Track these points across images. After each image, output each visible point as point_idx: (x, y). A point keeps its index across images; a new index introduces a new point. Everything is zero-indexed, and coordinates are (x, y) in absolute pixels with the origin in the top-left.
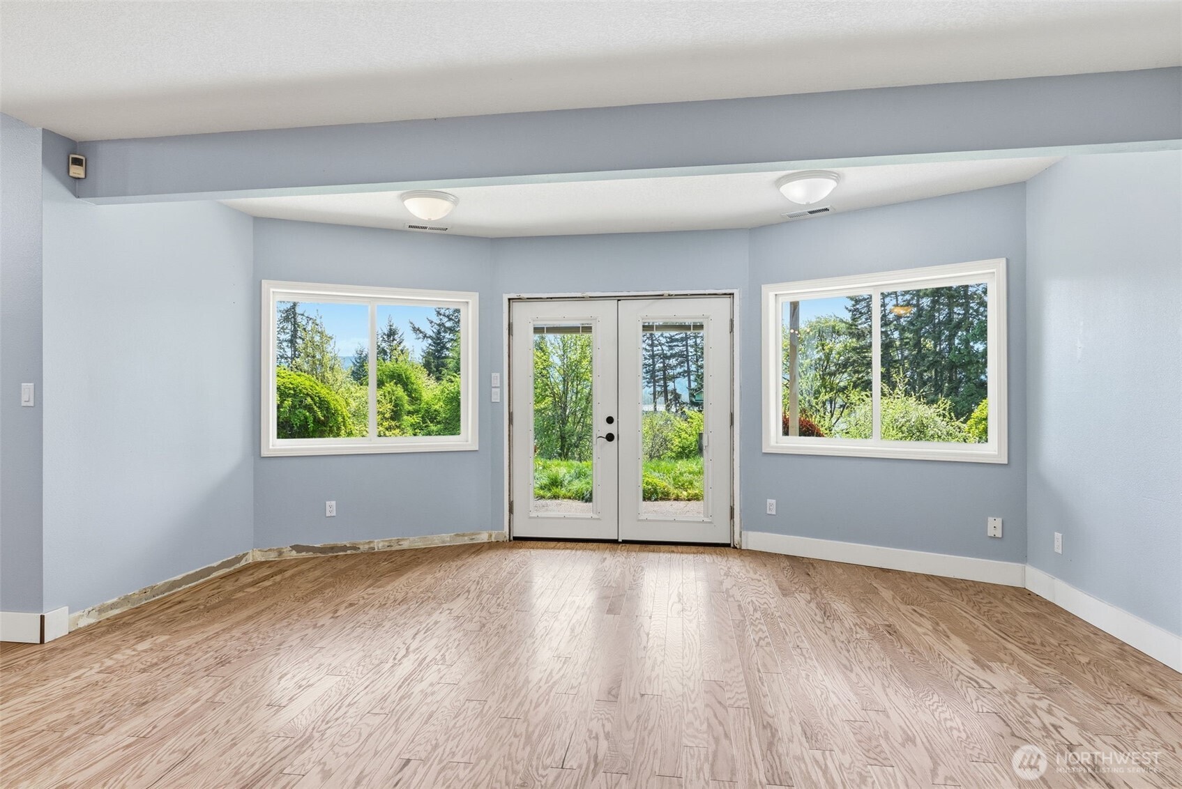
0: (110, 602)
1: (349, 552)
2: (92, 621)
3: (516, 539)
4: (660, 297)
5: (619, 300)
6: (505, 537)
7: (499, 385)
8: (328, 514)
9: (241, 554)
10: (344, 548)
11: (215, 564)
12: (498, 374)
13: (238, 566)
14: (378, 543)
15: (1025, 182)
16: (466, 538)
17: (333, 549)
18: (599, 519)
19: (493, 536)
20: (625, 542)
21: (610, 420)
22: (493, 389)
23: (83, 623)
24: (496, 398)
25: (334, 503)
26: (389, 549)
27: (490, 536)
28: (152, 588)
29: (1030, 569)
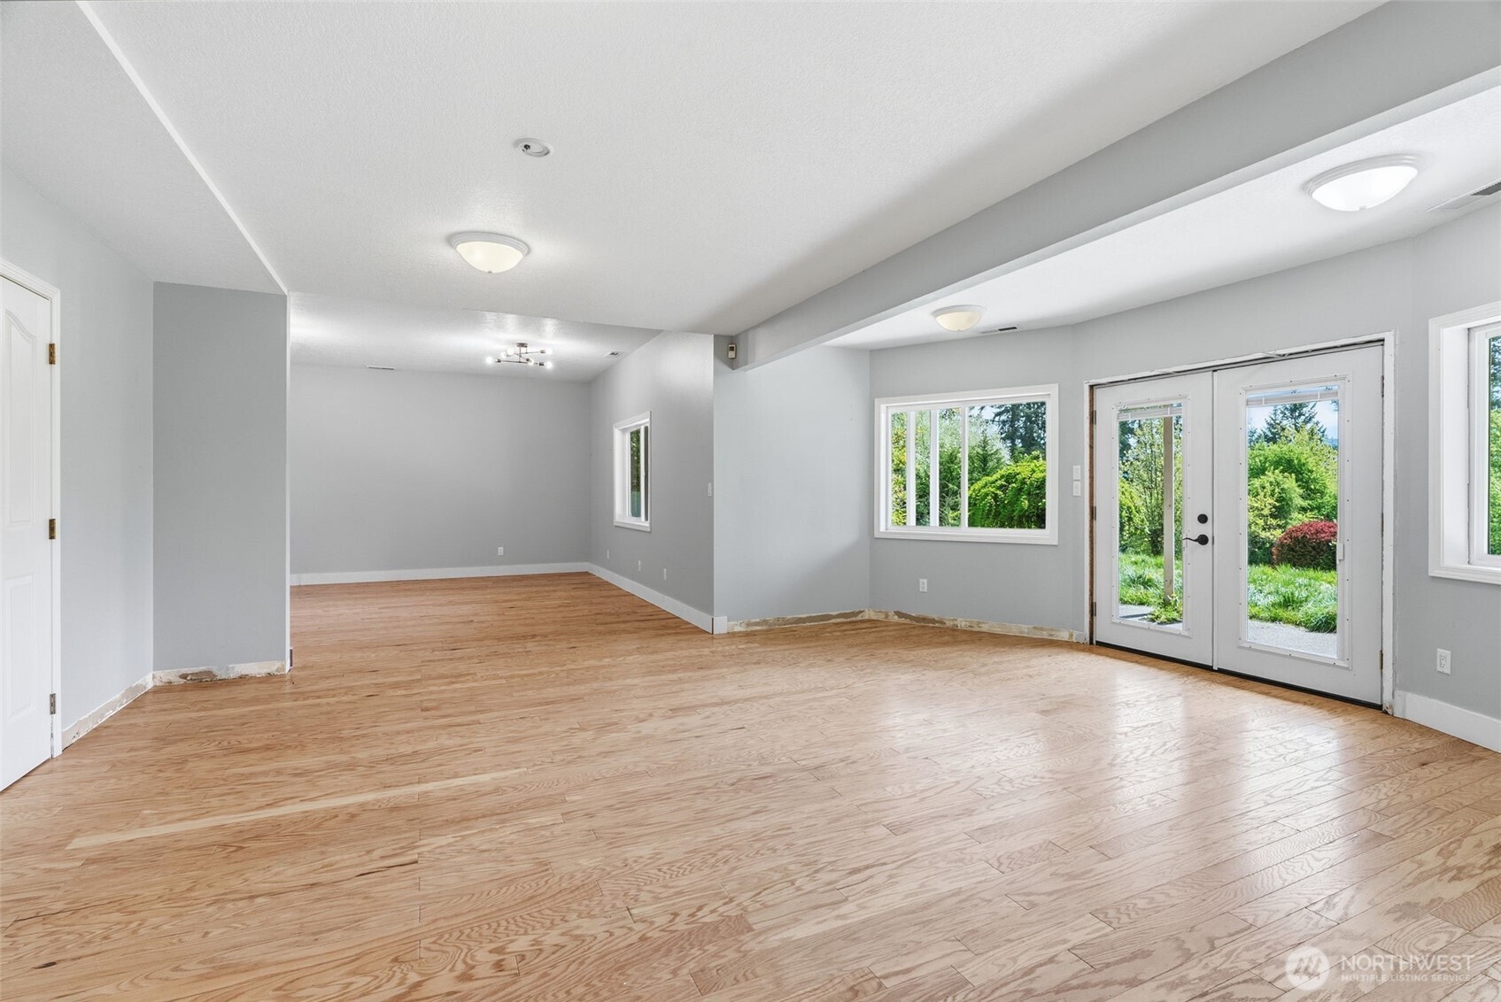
0: (754, 620)
1: (937, 625)
2: (742, 629)
3: (1099, 643)
4: (1267, 360)
5: (1214, 371)
6: (1086, 639)
7: (1079, 478)
8: (921, 590)
9: (858, 610)
10: (933, 621)
11: (834, 613)
12: (1079, 467)
13: (854, 619)
14: (961, 621)
16: (1044, 633)
17: (924, 619)
18: (1189, 638)
19: (1074, 636)
20: (1221, 671)
21: (1203, 519)
22: (1075, 482)
23: (738, 629)
24: (1077, 492)
25: (925, 580)
26: (970, 629)
27: (1071, 635)
28: (783, 618)
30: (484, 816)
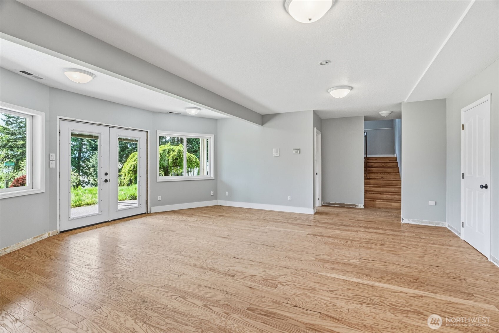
3: (61, 232)
5: (109, 127)
6: (58, 232)
7: (54, 159)
12: (54, 154)
15: (217, 119)
16: (38, 238)
18: (102, 214)
19: (51, 233)
20: (112, 221)
21: (106, 174)
22: (51, 162)
24: (52, 166)
27: (49, 234)
29: (219, 201)
30: (340, 263)
